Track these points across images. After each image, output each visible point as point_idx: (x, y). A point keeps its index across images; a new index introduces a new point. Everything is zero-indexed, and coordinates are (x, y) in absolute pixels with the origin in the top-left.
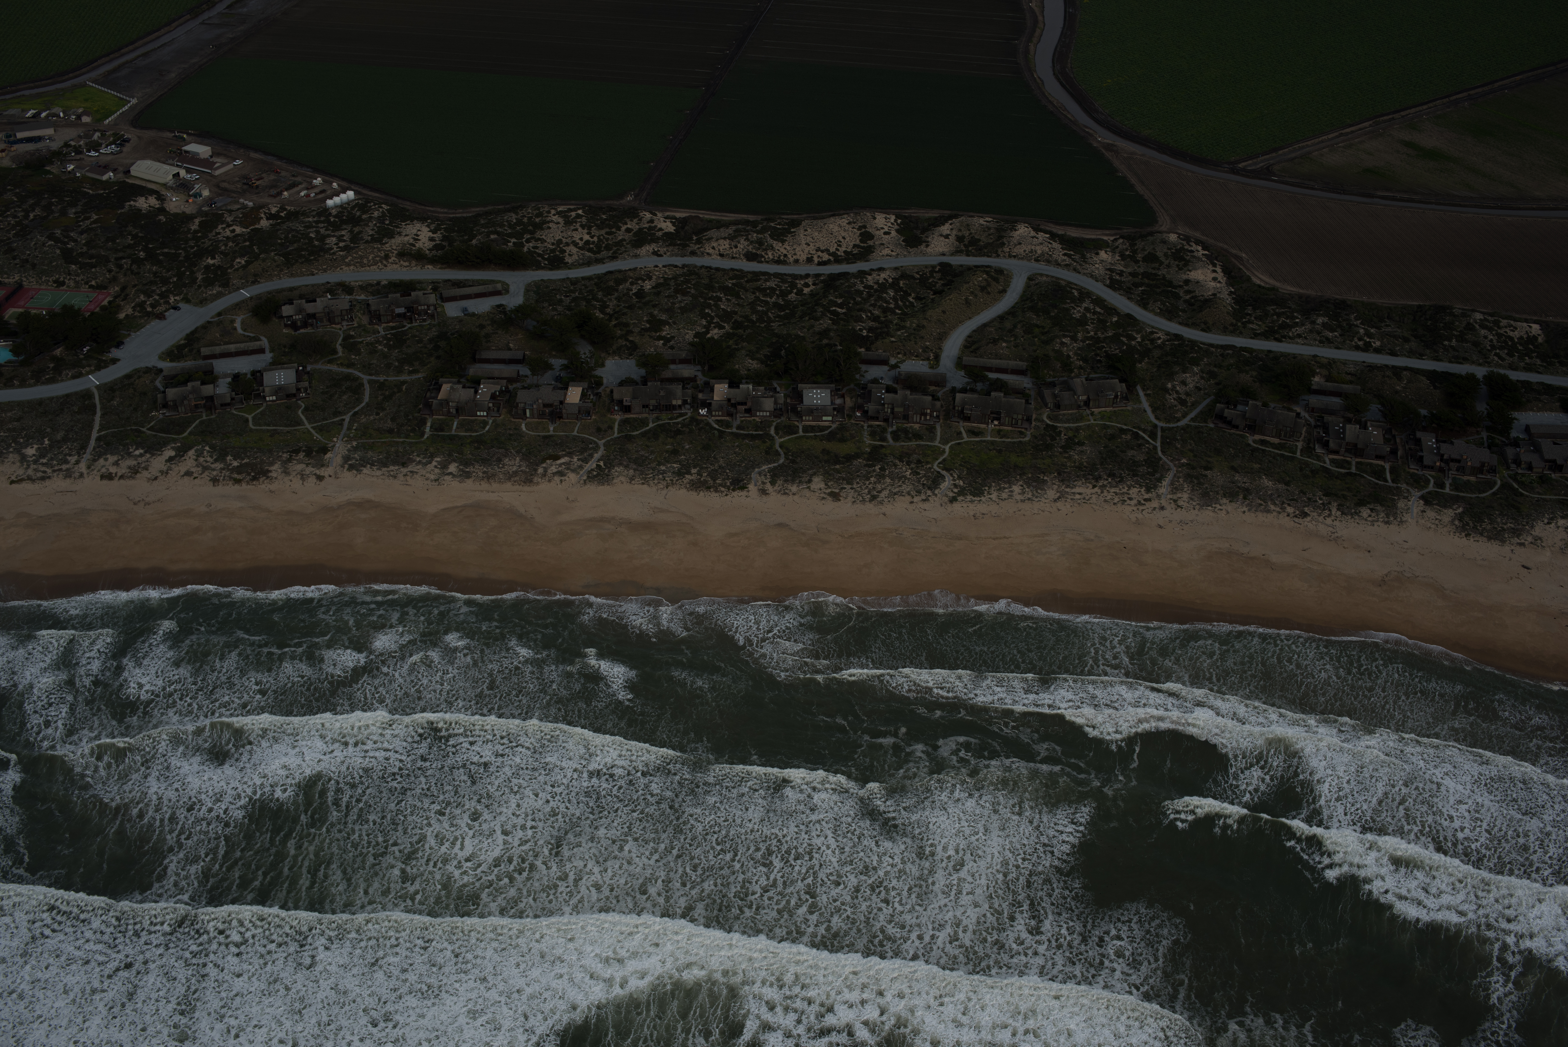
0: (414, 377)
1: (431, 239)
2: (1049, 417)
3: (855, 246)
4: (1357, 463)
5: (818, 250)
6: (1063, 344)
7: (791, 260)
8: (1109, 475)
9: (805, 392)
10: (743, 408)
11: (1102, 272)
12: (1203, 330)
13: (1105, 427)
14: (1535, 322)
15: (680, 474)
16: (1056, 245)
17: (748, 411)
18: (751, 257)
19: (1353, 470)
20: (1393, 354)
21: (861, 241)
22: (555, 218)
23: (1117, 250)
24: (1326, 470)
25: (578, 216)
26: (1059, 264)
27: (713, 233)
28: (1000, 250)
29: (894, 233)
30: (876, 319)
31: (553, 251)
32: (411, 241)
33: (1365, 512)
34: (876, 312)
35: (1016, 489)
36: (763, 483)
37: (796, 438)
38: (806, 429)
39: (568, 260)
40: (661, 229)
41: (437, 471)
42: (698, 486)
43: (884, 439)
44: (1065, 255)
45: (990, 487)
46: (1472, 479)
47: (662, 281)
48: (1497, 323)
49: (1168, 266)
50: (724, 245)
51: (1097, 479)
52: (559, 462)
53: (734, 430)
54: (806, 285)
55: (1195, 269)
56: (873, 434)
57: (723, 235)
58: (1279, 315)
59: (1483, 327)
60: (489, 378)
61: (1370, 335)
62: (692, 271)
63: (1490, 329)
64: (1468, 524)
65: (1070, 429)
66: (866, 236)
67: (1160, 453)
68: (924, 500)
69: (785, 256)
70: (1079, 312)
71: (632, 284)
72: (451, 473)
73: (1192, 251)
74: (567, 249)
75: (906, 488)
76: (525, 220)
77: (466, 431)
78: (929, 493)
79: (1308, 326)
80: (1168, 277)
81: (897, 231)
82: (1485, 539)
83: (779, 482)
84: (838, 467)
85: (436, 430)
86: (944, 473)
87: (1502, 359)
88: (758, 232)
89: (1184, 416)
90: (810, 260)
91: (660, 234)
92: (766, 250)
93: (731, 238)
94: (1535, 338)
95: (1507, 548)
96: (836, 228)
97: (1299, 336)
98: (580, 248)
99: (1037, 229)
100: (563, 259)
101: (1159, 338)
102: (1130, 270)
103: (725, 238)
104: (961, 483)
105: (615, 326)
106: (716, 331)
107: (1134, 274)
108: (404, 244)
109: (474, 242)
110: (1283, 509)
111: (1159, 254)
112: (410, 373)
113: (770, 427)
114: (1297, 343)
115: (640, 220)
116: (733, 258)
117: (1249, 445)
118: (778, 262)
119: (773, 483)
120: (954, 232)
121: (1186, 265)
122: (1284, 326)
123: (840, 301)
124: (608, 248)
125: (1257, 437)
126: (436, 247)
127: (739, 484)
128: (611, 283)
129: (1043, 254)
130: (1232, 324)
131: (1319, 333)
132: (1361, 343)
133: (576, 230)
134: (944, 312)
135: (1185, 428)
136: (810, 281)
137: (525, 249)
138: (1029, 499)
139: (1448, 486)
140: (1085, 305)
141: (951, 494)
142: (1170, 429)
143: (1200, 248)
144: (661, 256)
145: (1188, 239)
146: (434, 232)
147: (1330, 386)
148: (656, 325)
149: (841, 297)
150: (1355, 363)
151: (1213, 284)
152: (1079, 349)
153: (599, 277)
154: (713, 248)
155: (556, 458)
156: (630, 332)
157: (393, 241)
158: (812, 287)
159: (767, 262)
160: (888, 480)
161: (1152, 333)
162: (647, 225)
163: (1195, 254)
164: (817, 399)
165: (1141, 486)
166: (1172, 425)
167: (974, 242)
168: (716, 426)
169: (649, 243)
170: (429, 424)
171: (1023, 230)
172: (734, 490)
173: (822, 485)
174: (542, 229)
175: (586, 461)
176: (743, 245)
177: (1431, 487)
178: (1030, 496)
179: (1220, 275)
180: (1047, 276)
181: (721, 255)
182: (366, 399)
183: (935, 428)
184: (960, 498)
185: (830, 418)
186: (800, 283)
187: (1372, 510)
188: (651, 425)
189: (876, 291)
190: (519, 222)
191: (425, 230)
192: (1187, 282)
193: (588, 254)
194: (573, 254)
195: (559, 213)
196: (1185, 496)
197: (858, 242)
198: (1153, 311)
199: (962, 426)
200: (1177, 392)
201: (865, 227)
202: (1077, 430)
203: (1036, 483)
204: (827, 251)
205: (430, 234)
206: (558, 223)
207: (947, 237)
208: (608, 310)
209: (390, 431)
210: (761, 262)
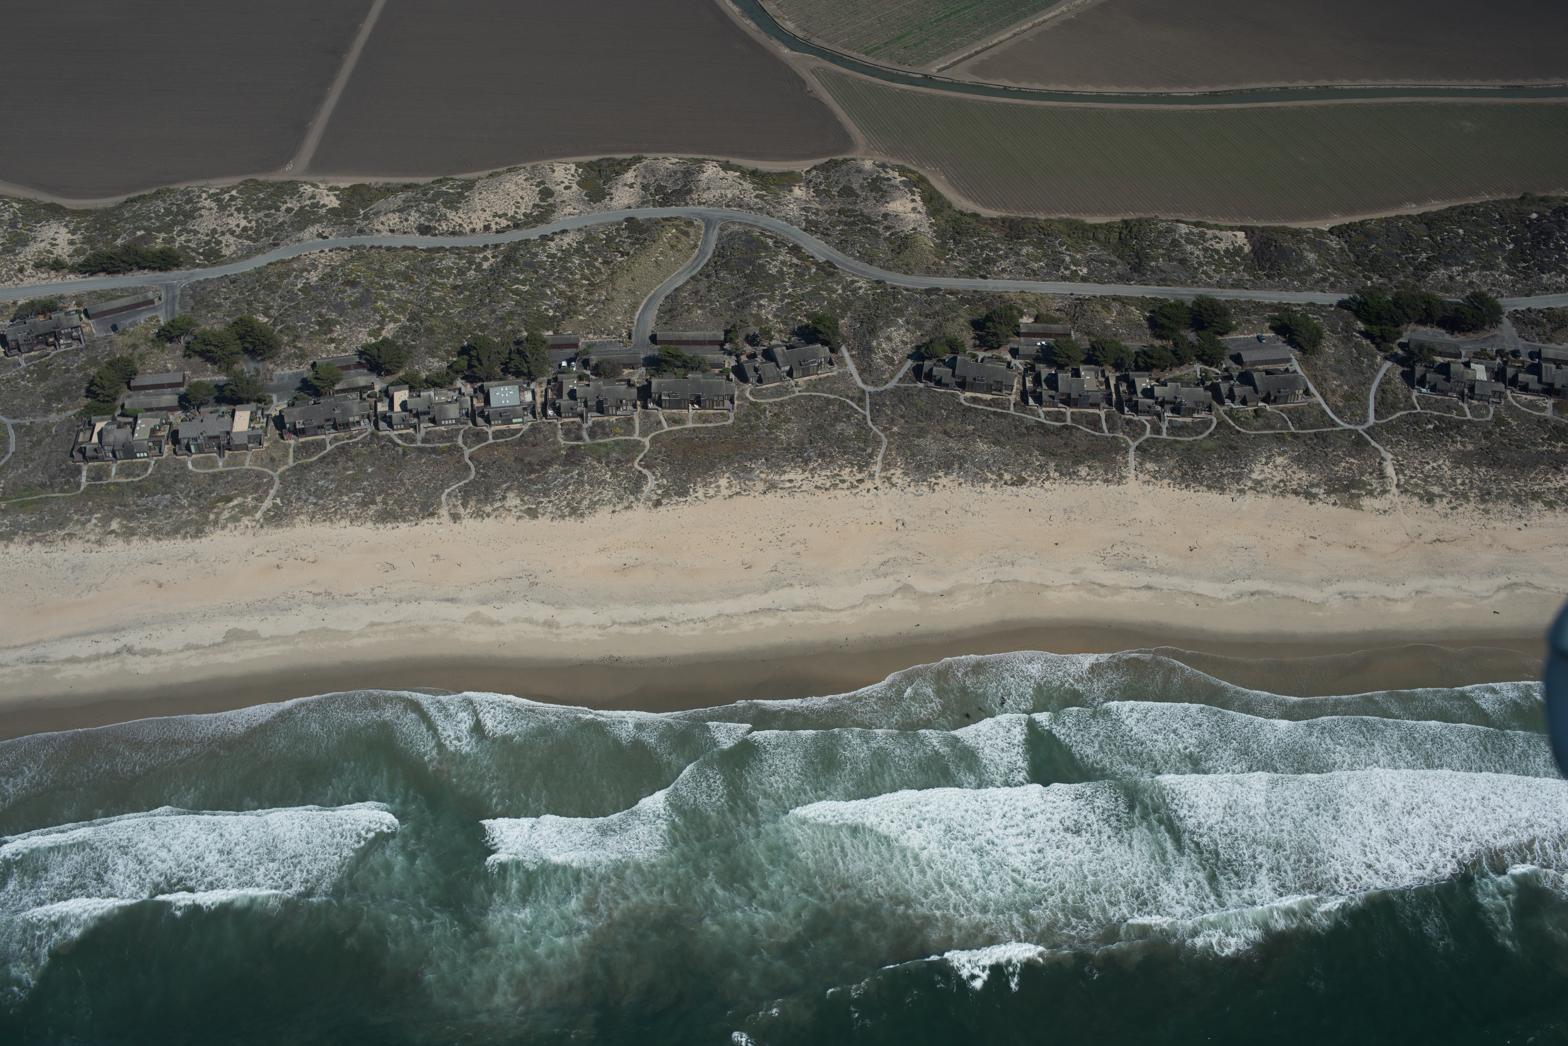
0: (64, 415)
1: (71, 243)
2: (751, 393)
3: (534, 205)
4: (1072, 413)
5: (495, 215)
6: (760, 306)
7: (468, 229)
8: (819, 456)
9: (492, 391)
10: (427, 417)
11: (797, 213)
12: (906, 273)
13: (811, 398)
14: (1240, 229)
15: (364, 504)
16: (747, 185)
17: (433, 421)
18: (424, 230)
19: (1069, 422)
20: (1101, 282)
21: (541, 200)
22: (208, 203)
23: (811, 185)
24: (1041, 425)
25: (233, 198)
26: (751, 209)
27: (380, 205)
28: (688, 198)
29: (575, 187)
30: (562, 294)
31: (208, 243)
32: (48, 247)
33: (1083, 471)
34: (562, 286)
35: (723, 482)
36: (455, 506)
37: (486, 446)
38: (496, 434)
39: (226, 252)
40: (324, 206)
41: (97, 530)
42: (385, 517)
43: (579, 438)
44: (756, 197)
45: (695, 484)
46: (1188, 420)
47: (328, 270)
48: (1202, 236)
49: (866, 200)
50: (394, 219)
51: (806, 461)
52: (231, 504)
53: (419, 444)
54: (486, 259)
55: (894, 200)
56: (567, 434)
57: (393, 207)
58: (983, 248)
59: (1189, 241)
60: (147, 410)
61: (1075, 262)
62: (360, 253)
63: (1196, 244)
64: (1186, 473)
65: (775, 404)
66: (546, 193)
67: (870, 423)
68: (627, 508)
69: (460, 225)
70: (775, 266)
71: (296, 277)
72: (113, 532)
73: (889, 179)
74: (223, 239)
75: (608, 494)
76: (174, 209)
77: (127, 476)
78: (632, 498)
79: (1013, 259)
80: (866, 211)
81: (578, 184)
82: (1205, 489)
83: (472, 503)
84: (533, 476)
85: (93, 479)
86: (645, 471)
87: (1211, 278)
88: (429, 201)
89: (891, 378)
90: (487, 228)
91: (324, 211)
92: (439, 220)
93: (401, 211)
94: (1241, 248)
95: (1227, 497)
96: (513, 187)
97: (1004, 270)
98: (237, 236)
99: (726, 167)
100: (219, 251)
101: (860, 288)
102: (826, 207)
103: (394, 212)
104: (665, 482)
105: (281, 331)
106: (391, 325)
107: (830, 213)
108: (40, 253)
109: (119, 242)
110: (1001, 476)
111: (855, 186)
112: (59, 411)
113: (457, 436)
114: (1003, 278)
115: (301, 196)
116: (405, 233)
117: (961, 404)
118: (453, 233)
119: (465, 505)
120: (639, 180)
121: (882, 197)
122: (988, 261)
123: (521, 277)
124: (268, 234)
125: (968, 394)
126: (77, 252)
127: (428, 510)
128: (274, 279)
129: (733, 199)
130: (935, 264)
131: (1024, 265)
132: (1067, 272)
133: (232, 215)
134: (633, 279)
135: (894, 392)
136: (489, 253)
137: (177, 245)
138: (737, 493)
139: (1165, 430)
140: (781, 258)
141: (655, 497)
142: (879, 394)
143: (896, 174)
144: (327, 237)
145: (883, 166)
146: (73, 232)
147: (1039, 327)
148: (326, 325)
149: (522, 271)
150: (1063, 297)
151: (912, 215)
152: (778, 309)
153: (259, 271)
154: (382, 223)
155: (229, 499)
156: (297, 338)
157: (28, 249)
158: (492, 260)
159: (442, 234)
160: (587, 487)
161: (853, 282)
162: (308, 202)
163: (892, 182)
164: (505, 398)
165: (852, 465)
166: (880, 389)
167: (660, 189)
168: (399, 442)
169: (313, 222)
170: (84, 473)
171: (711, 171)
172: (423, 518)
173: (518, 502)
174: (194, 218)
175: (260, 499)
176: (414, 218)
177: (1148, 434)
178: (738, 490)
179: (919, 204)
180: (740, 223)
181: (392, 231)
182: (12, 448)
183: (632, 419)
184: (665, 501)
185: (520, 420)
186: (478, 257)
187: (1089, 467)
188: (329, 448)
189: (560, 259)
190: (168, 212)
191: (63, 231)
192: (886, 216)
193: (247, 243)
194: (230, 246)
195: (210, 196)
196: (899, 472)
197: (537, 201)
198: (853, 255)
199: (661, 414)
200: (883, 351)
201: (543, 183)
202: (782, 405)
203: (743, 473)
204: (505, 215)
205: (70, 236)
206: (211, 209)
207: (631, 186)
208: (272, 312)
209: (43, 486)
210: (436, 235)
